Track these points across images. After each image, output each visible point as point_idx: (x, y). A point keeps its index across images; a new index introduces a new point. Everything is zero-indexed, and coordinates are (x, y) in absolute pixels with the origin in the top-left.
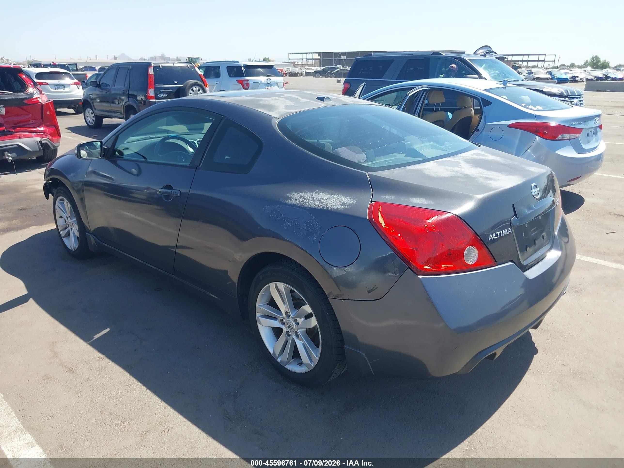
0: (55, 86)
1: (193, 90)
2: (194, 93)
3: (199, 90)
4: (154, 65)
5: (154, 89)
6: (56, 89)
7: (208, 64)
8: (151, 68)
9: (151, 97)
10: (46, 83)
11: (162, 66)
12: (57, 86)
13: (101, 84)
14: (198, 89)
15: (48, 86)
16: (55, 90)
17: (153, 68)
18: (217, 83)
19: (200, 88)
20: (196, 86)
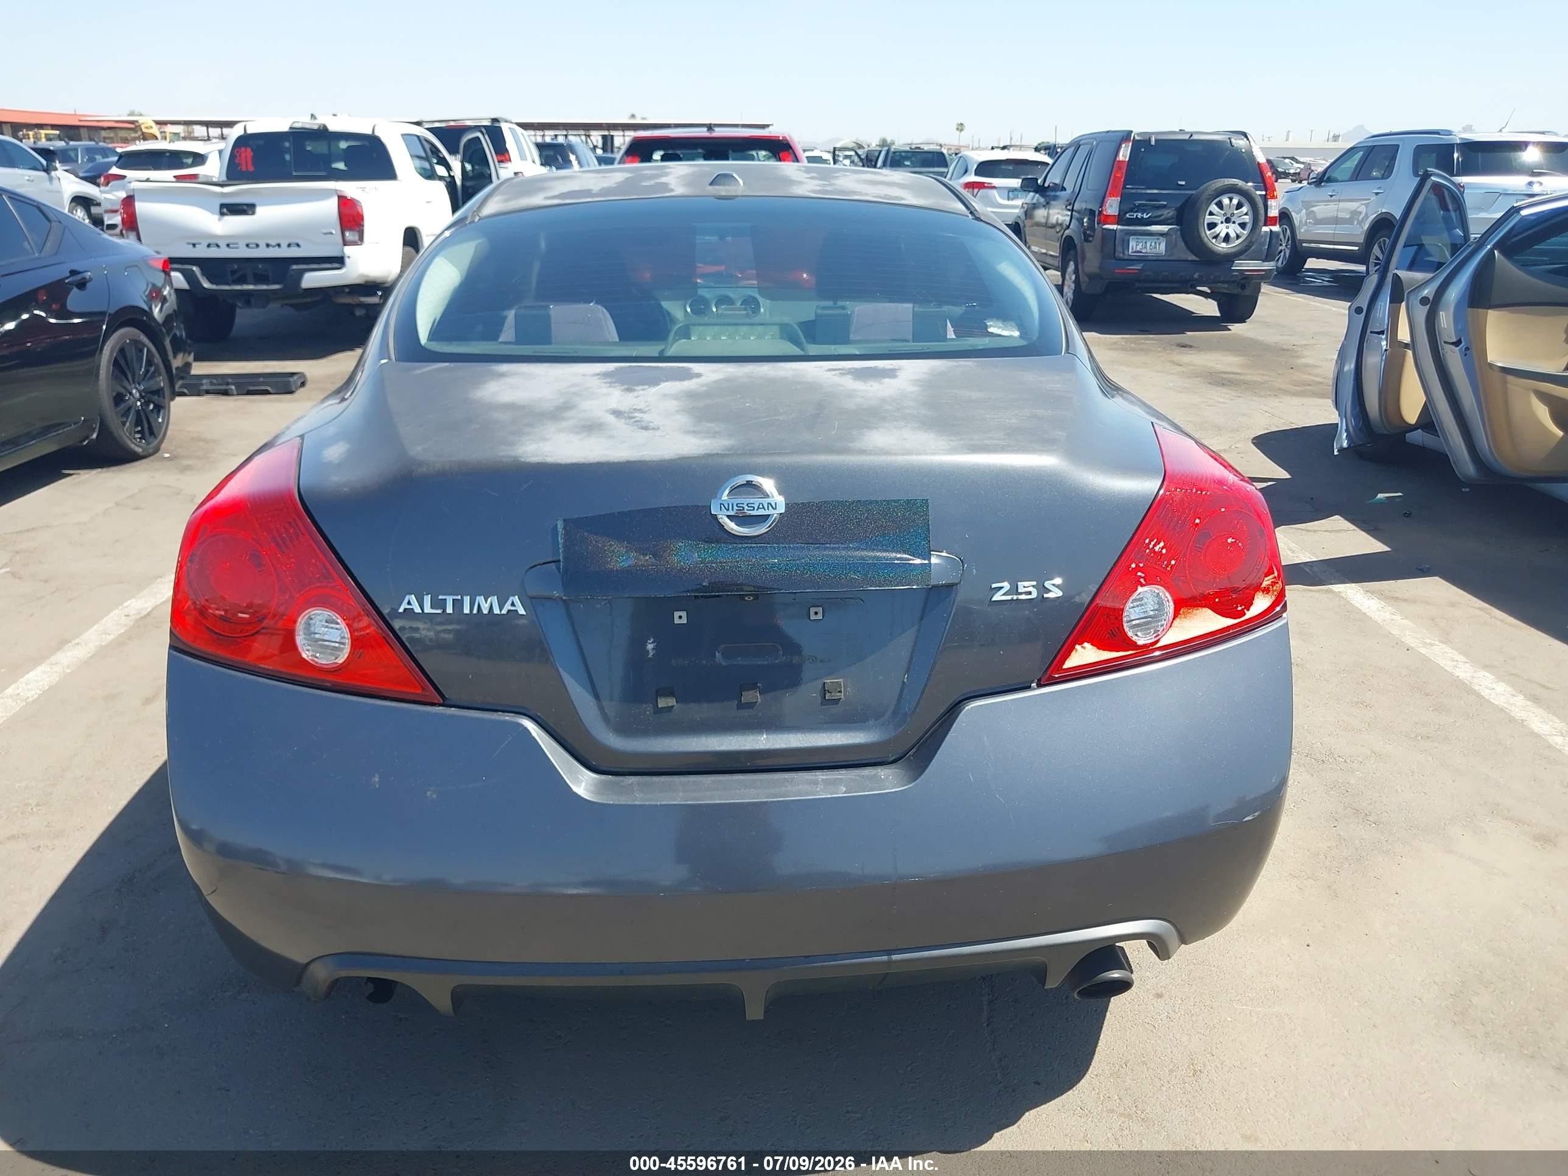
0: (1009, 192)
1: (1220, 205)
2: (1223, 212)
3: (1239, 206)
4: (1137, 138)
5: (1119, 199)
6: (1008, 200)
7: (1374, 141)
8: (1127, 144)
9: (1107, 219)
10: (990, 185)
11: (1156, 140)
12: (1013, 191)
13: (1046, 185)
14: (1235, 201)
15: (995, 192)
16: (1005, 202)
17: (1131, 144)
18: (1377, 194)
19: (1243, 200)
20: (1230, 195)
